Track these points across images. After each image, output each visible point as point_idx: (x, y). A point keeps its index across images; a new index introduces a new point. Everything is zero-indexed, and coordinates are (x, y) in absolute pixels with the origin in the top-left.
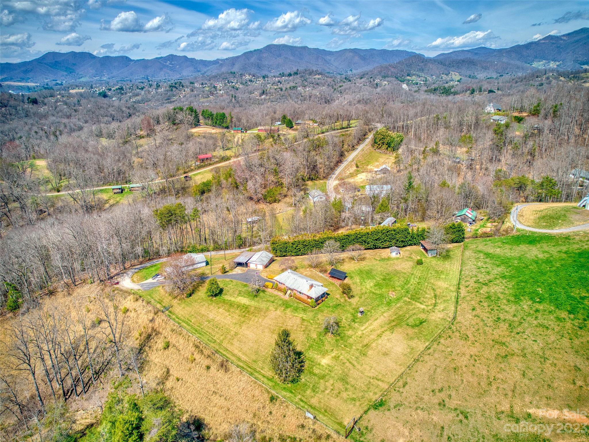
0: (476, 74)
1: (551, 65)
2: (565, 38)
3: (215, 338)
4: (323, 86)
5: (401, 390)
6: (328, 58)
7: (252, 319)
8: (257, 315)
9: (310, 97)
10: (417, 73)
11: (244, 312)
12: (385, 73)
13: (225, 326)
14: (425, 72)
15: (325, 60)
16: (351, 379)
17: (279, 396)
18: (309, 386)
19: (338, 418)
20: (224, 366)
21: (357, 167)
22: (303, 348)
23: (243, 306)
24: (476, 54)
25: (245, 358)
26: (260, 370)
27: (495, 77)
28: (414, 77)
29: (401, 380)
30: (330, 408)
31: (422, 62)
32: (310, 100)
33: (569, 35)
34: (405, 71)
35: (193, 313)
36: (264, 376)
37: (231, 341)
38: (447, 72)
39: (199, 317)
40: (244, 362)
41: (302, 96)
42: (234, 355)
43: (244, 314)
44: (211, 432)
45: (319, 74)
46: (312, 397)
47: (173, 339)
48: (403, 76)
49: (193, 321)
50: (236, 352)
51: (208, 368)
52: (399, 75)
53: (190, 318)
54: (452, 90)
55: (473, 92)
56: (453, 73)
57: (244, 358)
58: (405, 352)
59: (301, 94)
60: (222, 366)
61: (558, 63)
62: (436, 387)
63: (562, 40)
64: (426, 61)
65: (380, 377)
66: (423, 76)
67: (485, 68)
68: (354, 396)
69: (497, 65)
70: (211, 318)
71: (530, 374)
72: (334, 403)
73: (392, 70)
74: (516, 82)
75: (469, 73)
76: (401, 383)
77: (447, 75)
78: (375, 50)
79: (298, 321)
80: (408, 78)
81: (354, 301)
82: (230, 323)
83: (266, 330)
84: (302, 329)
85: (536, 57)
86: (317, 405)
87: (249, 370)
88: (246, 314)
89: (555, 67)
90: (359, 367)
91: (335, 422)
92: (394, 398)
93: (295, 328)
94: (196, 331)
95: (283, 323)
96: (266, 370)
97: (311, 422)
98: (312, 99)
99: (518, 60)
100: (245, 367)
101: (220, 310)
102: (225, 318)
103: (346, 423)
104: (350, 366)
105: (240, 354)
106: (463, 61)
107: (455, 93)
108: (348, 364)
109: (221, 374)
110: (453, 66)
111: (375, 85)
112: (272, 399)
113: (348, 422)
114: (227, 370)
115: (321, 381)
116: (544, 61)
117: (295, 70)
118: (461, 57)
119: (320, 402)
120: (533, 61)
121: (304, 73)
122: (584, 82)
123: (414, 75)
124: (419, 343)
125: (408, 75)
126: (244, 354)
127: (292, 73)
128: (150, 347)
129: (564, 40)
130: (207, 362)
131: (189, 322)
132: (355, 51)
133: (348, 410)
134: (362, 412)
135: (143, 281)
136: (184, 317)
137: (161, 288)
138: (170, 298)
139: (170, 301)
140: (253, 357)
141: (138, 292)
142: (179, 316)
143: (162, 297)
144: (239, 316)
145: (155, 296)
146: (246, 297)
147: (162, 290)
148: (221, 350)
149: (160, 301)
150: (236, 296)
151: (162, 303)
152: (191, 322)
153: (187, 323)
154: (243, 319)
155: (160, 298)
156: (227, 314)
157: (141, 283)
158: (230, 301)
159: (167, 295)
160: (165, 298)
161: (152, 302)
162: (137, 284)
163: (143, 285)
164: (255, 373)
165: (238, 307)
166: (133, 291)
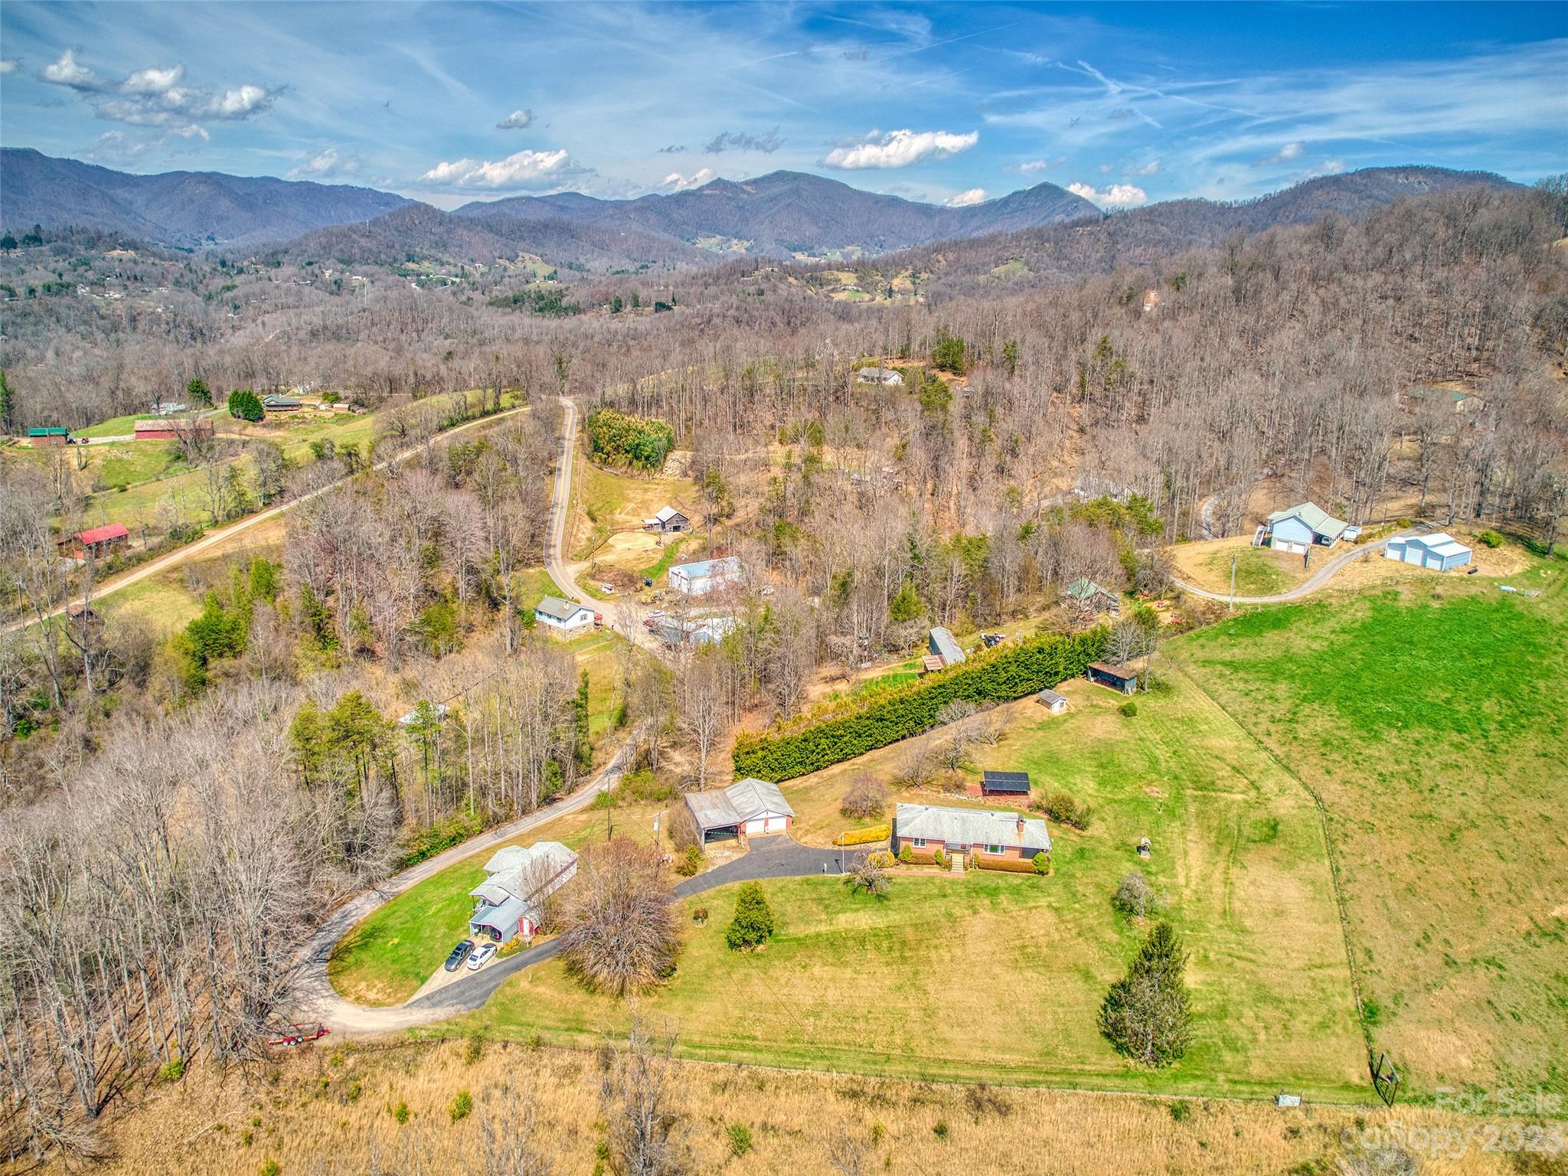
0: (582, 260)
1: (735, 248)
2: (748, 188)
3: (878, 1048)
4: (160, 285)
5: (1372, 967)
6: (121, 193)
7: (934, 958)
8: (935, 942)
9: (133, 320)
10: (433, 252)
11: (890, 949)
12: (342, 251)
13: (872, 1005)
14: (452, 249)
15: (113, 201)
16: (1278, 990)
17: (1187, 1098)
18: (1215, 1044)
19: (1333, 1077)
20: (981, 1102)
21: (594, 519)
22: (1118, 973)
23: (876, 935)
24: (562, 208)
25: (1016, 1057)
26: (1080, 1067)
27: (632, 270)
28: (426, 264)
29: (1356, 950)
30: (1300, 1066)
31: (441, 224)
32: (135, 328)
33: (755, 182)
34: (397, 246)
35: (737, 1014)
36: (1105, 1076)
37: (933, 1034)
38: (510, 254)
39: (769, 1016)
40: (1025, 1068)
41: (102, 317)
43: (896, 954)
45: (126, 246)
46: (1246, 1064)
47: (740, 1110)
48: (395, 260)
49: (758, 1034)
50: (976, 1055)
51: (941, 1131)
52: (383, 257)
53: (741, 1031)
54: (564, 303)
55: (618, 307)
56: (527, 256)
57: (1011, 1059)
58: (1310, 895)
59: (95, 308)
60: (979, 1106)
61: (747, 244)
62: (1416, 934)
63: (744, 191)
64: (451, 221)
65: (1318, 961)
66: (451, 260)
67: (602, 247)
68: (1317, 1019)
69: (626, 239)
70: (809, 1001)
71: (1506, 852)
72: (1295, 1051)
73: (363, 241)
74: (706, 285)
75: (564, 257)
76: (1360, 956)
77: (511, 260)
78: (278, 181)
79: (1050, 918)
80: (411, 266)
81: (1097, 829)
82: (879, 992)
83: (997, 970)
84: (1074, 932)
85: (700, 227)
86: (1271, 1074)
87: (1057, 1079)
88: (902, 951)
89: (743, 251)
90: (1263, 959)
91: (1335, 1088)
92: (1381, 991)
93: (1057, 937)
95: (1020, 937)
96: (1093, 1060)
97: (1300, 1115)
98: (142, 324)
99: (665, 230)
100: (1041, 1078)
101: (817, 971)
102: (852, 986)
103: (1355, 1080)
104: (1249, 966)
105: (992, 1056)
106: (546, 226)
107: (576, 310)
108: (1239, 964)
109: (991, 1126)
110: (522, 238)
111: (334, 287)
112: (1177, 1113)
113: (1357, 1072)
114: (1003, 1109)
115: (1227, 1021)
116: (719, 237)
117: (28, 228)
118: (533, 215)
119: (1269, 1065)
120: (696, 236)
121: (65, 239)
122: (833, 291)
123: (425, 258)
124: (1312, 866)
125: (410, 259)
126: (1003, 1049)
127: (17, 238)
129: (749, 194)
130: (928, 1118)
131: (748, 1042)
132: (215, 181)
133: (1335, 1051)
134: (1362, 1041)
135: (415, 989)
136: (718, 1036)
137: (528, 986)
138: (604, 1001)
139: (614, 1008)
140: (1035, 1046)
141: (445, 1027)
142: (696, 1038)
143: (566, 1011)
144: (888, 964)
145: (538, 1017)
146: (857, 910)
147: (541, 989)
148: (933, 1070)
149: (574, 1024)
150: (824, 916)
151: (588, 1026)
152: (755, 1038)
153: (743, 1048)
154: (907, 969)
155: (563, 1015)
156: (848, 973)
157: (416, 997)
158: (818, 935)
159: (579, 995)
160: (585, 1008)
161: (547, 1036)
162: (400, 1005)
163: (433, 1000)
164: (1079, 1080)
165: (862, 942)
166: (424, 1033)
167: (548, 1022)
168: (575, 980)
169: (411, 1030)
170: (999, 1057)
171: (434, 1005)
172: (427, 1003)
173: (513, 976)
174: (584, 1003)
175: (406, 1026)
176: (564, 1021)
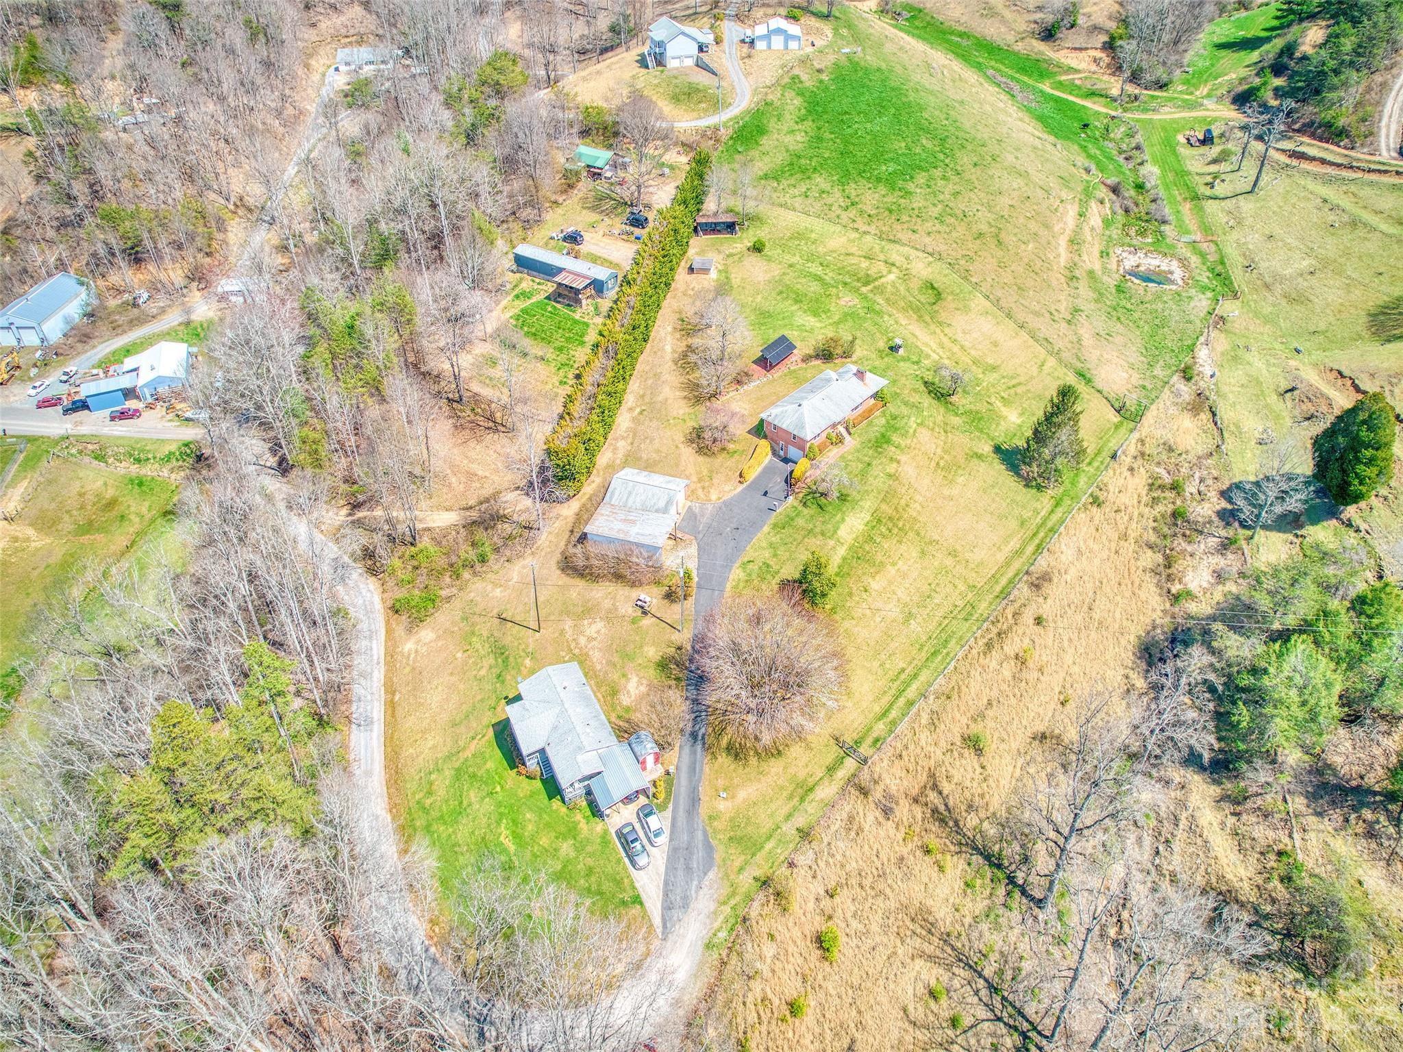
3: (961, 603)
7: (915, 514)
8: (903, 502)
11: (889, 530)
13: (926, 578)
17: (1090, 491)
19: (1109, 426)
20: (1036, 583)
23: (872, 528)
25: (1015, 539)
26: (1039, 518)
30: (1095, 430)
35: (876, 664)
36: (1054, 511)
37: (972, 566)
39: (891, 646)
40: (1024, 543)
42: (1008, 563)
43: (895, 531)
44: (1158, 621)
47: (956, 724)
49: (902, 665)
50: (1001, 557)
51: (1040, 619)
53: (891, 674)
57: (1014, 544)
60: (1037, 586)
70: (896, 611)
81: (857, 350)
82: (918, 566)
83: (946, 492)
84: (943, 432)
86: (1093, 446)
87: (1041, 534)
88: (895, 525)
93: (941, 444)
94: (934, 654)
96: (1038, 506)
97: (1124, 458)
100: (1037, 541)
101: (875, 585)
102: (904, 576)
103: (1116, 420)
105: (1007, 550)
109: (1054, 592)
112: (1097, 502)
114: (1047, 578)
124: (975, 302)
126: (1006, 540)
128: (970, 807)
130: (1029, 619)
131: (903, 676)
134: (1099, 395)
135: (645, 915)
136: (885, 692)
137: (729, 804)
138: (796, 751)
139: (809, 747)
140: (1013, 524)
141: (727, 910)
142: (877, 709)
143: (782, 788)
144: (900, 542)
145: (772, 815)
146: (843, 520)
147: (742, 794)
148: (998, 588)
149: (800, 791)
150: (832, 543)
151: (811, 781)
152: (903, 670)
153: (907, 684)
154: (911, 535)
155: (785, 794)
156: (892, 570)
157: (657, 921)
158: (844, 559)
159: (775, 767)
160: (792, 770)
161: (800, 821)
162: (656, 943)
163: (674, 904)
164: (1050, 524)
165: (870, 539)
166: (723, 935)
167: (784, 811)
168: (753, 761)
169: (709, 946)
170: (1009, 548)
171: (685, 906)
172: (675, 914)
173: (704, 810)
174: (785, 768)
175: (700, 948)
176: (791, 797)
